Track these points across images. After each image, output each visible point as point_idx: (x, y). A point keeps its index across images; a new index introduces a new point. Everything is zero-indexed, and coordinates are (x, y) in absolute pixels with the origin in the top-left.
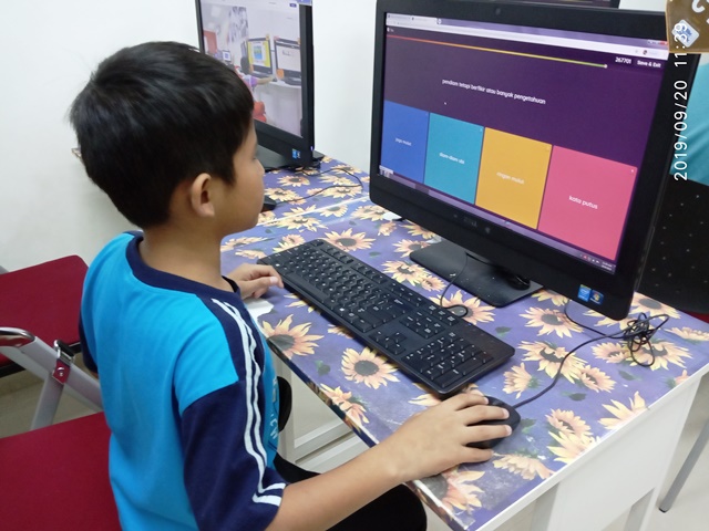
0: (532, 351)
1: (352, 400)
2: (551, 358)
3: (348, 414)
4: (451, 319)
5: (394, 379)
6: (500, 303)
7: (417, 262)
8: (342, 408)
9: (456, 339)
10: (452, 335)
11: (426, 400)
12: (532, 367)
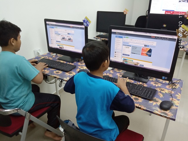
0: (158, 90)
1: (140, 105)
2: (161, 90)
3: (141, 107)
4: (142, 87)
5: (143, 100)
6: (146, 83)
7: (124, 77)
8: (140, 106)
9: (146, 90)
10: (145, 89)
11: (151, 102)
12: (160, 92)
